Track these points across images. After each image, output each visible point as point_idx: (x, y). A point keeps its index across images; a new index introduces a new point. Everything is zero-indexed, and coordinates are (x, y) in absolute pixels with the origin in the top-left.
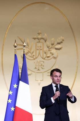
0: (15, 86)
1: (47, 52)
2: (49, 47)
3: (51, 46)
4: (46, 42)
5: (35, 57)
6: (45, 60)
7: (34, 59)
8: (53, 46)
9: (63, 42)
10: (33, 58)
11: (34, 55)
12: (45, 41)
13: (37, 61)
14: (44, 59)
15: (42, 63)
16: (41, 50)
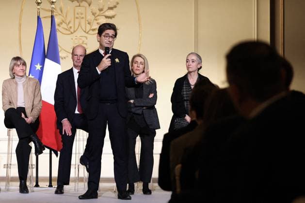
0: (38, 67)
1: (92, 22)
2: (96, 13)
3: (98, 13)
4: (91, 6)
5: (72, 30)
6: (89, 34)
7: (72, 33)
8: (102, 12)
9: (117, 6)
10: (69, 31)
11: (71, 27)
12: (89, 5)
13: (76, 36)
14: (87, 33)
15: (84, 39)
16: (83, 18)
